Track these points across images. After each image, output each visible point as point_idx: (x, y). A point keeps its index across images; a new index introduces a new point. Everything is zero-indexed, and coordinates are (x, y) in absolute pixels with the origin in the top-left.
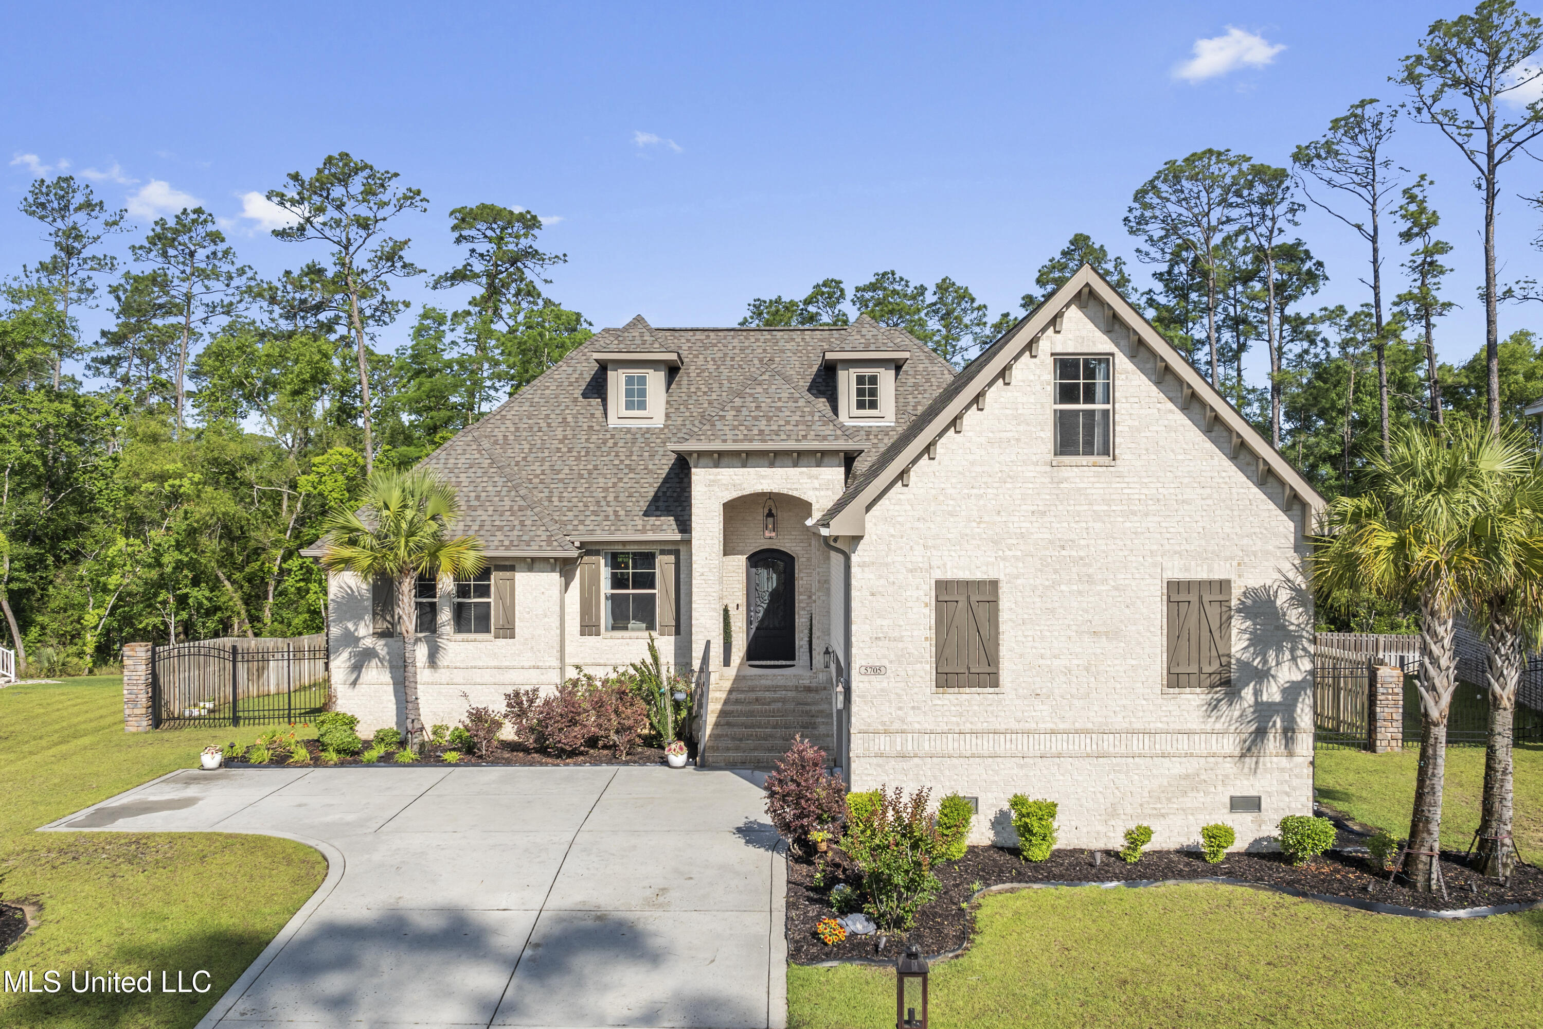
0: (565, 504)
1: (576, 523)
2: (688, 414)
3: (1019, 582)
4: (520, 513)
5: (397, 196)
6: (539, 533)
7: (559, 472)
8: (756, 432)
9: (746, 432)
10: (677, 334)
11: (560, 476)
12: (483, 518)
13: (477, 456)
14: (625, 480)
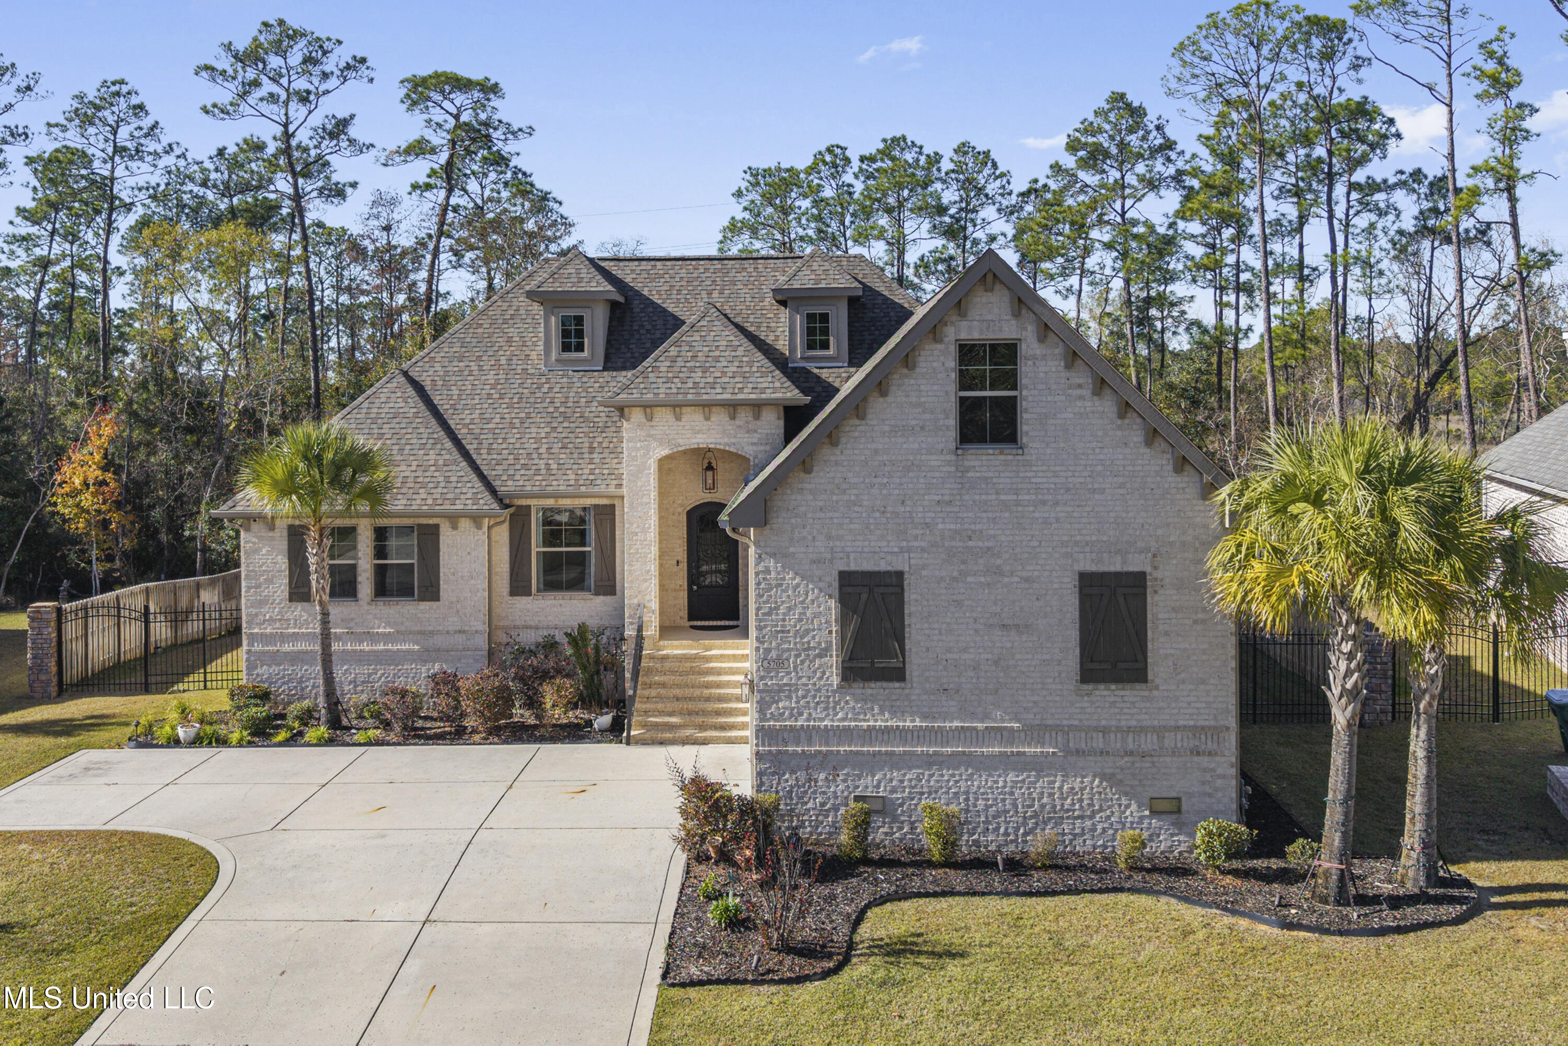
0: (495, 456)
1: (505, 478)
2: (629, 355)
3: (924, 573)
4: (445, 468)
5: (341, 67)
6: (464, 490)
7: (489, 421)
8: (691, 385)
9: (679, 385)
10: (621, 264)
11: (490, 426)
12: (406, 474)
13: (402, 404)
14: (560, 430)
